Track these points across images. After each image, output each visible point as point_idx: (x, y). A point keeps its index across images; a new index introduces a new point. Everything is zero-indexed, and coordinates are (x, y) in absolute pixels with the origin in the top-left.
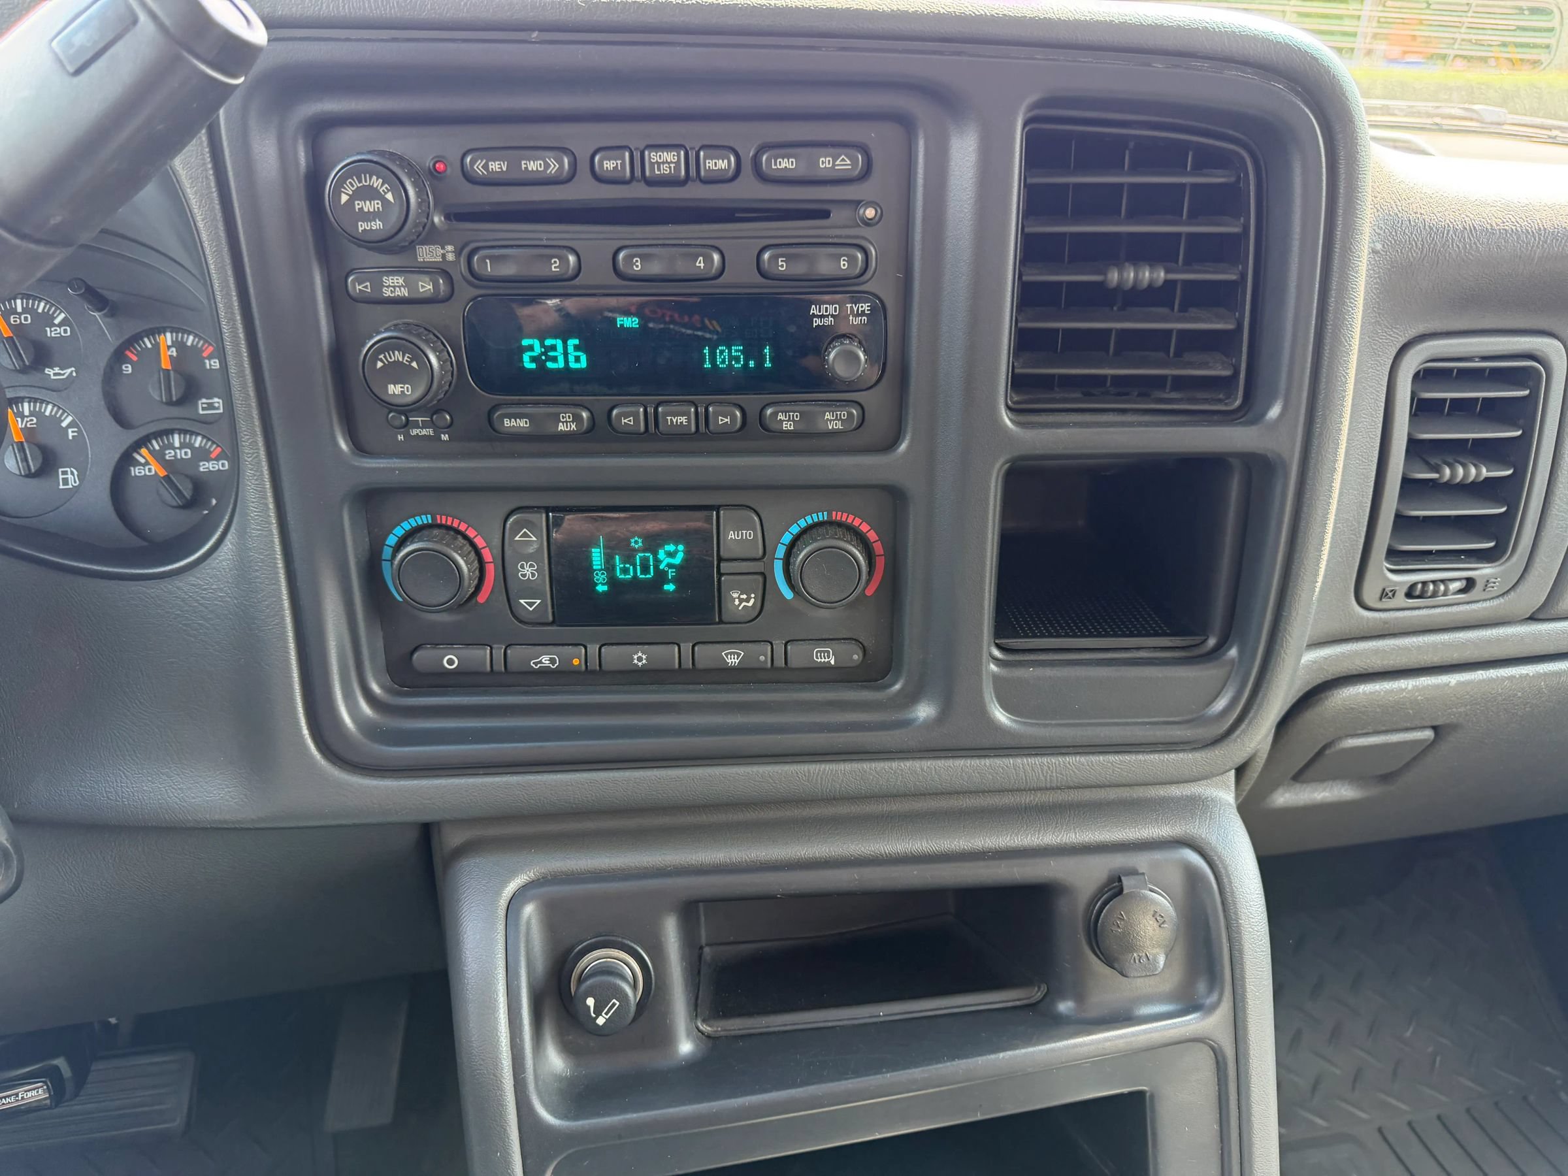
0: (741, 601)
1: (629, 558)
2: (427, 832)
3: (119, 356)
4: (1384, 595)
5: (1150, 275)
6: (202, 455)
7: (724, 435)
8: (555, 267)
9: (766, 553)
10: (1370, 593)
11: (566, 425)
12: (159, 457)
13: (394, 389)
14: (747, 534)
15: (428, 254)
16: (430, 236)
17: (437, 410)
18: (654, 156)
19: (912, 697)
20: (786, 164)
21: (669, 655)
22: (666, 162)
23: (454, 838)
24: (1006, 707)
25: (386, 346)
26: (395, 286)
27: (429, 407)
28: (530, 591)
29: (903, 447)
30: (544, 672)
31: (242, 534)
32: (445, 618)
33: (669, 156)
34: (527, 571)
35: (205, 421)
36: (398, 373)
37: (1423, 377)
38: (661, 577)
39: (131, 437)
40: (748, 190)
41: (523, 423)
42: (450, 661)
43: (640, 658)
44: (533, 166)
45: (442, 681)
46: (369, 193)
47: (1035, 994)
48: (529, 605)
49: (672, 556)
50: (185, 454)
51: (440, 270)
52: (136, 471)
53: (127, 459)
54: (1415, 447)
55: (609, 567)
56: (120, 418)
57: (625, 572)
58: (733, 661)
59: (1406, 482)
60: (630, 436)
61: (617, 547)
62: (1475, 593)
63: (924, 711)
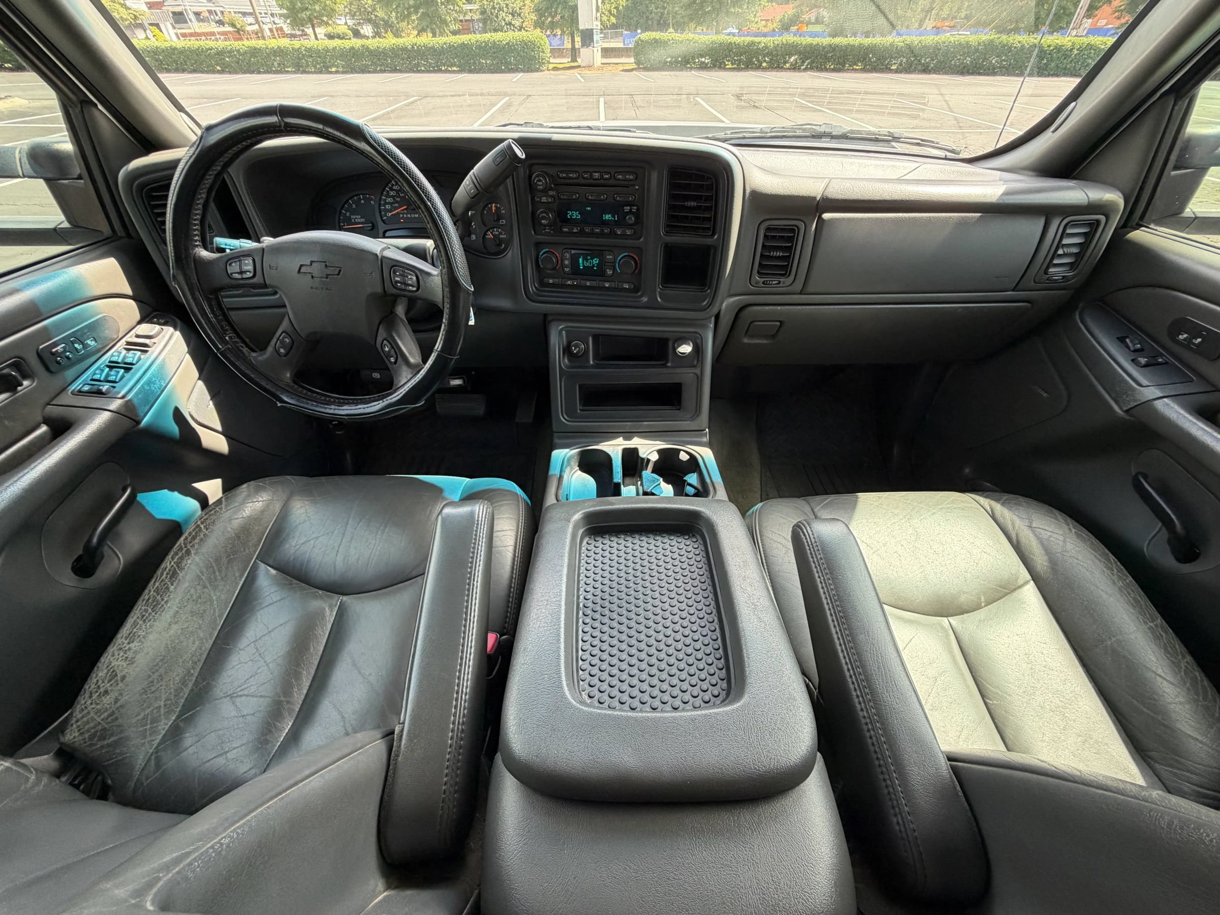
0: (609, 272)
1: (587, 261)
2: (545, 315)
3: (484, 209)
4: (756, 283)
5: (693, 204)
6: (500, 233)
7: (606, 234)
8: (574, 197)
9: (614, 262)
10: (753, 282)
11: (575, 231)
12: (492, 233)
13: (543, 221)
14: (611, 257)
15: (551, 193)
16: (551, 189)
17: (551, 226)
18: (594, 174)
19: (642, 296)
20: (620, 177)
21: (594, 283)
22: (596, 175)
23: (550, 318)
24: (661, 298)
25: (542, 212)
26: (544, 199)
27: (550, 225)
28: (567, 267)
29: (642, 240)
30: (569, 285)
31: (513, 251)
32: (550, 272)
33: (597, 174)
34: (567, 262)
35: (502, 225)
36: (544, 218)
37: (768, 229)
38: (594, 266)
39: (487, 228)
40: (612, 182)
41: (567, 230)
42: (551, 281)
43: (588, 284)
44: (571, 175)
45: (549, 285)
46: (540, 181)
47: (664, 362)
48: (567, 270)
49: (596, 261)
50: (497, 233)
51: (552, 196)
52: (487, 237)
53: (485, 234)
54: (764, 246)
55: (583, 263)
56: (484, 225)
57: (587, 264)
58: (607, 285)
59: (762, 255)
60: (588, 234)
61: (585, 259)
62: (781, 285)
63: (645, 299)
